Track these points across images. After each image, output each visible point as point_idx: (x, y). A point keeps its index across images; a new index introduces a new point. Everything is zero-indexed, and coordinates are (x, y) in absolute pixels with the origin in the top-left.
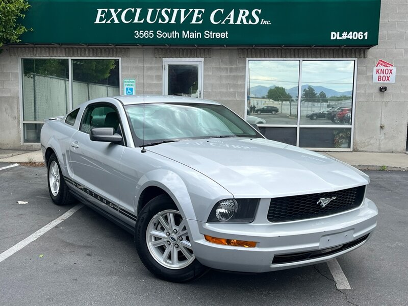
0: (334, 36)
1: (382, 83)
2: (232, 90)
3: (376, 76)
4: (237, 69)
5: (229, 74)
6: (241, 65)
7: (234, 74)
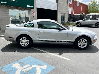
0: (28, 6)
1: (33, 15)
2: (6, 16)
3: (32, 14)
4: (7, 11)
5: (5, 12)
6: (8, 10)
7: (7, 12)
